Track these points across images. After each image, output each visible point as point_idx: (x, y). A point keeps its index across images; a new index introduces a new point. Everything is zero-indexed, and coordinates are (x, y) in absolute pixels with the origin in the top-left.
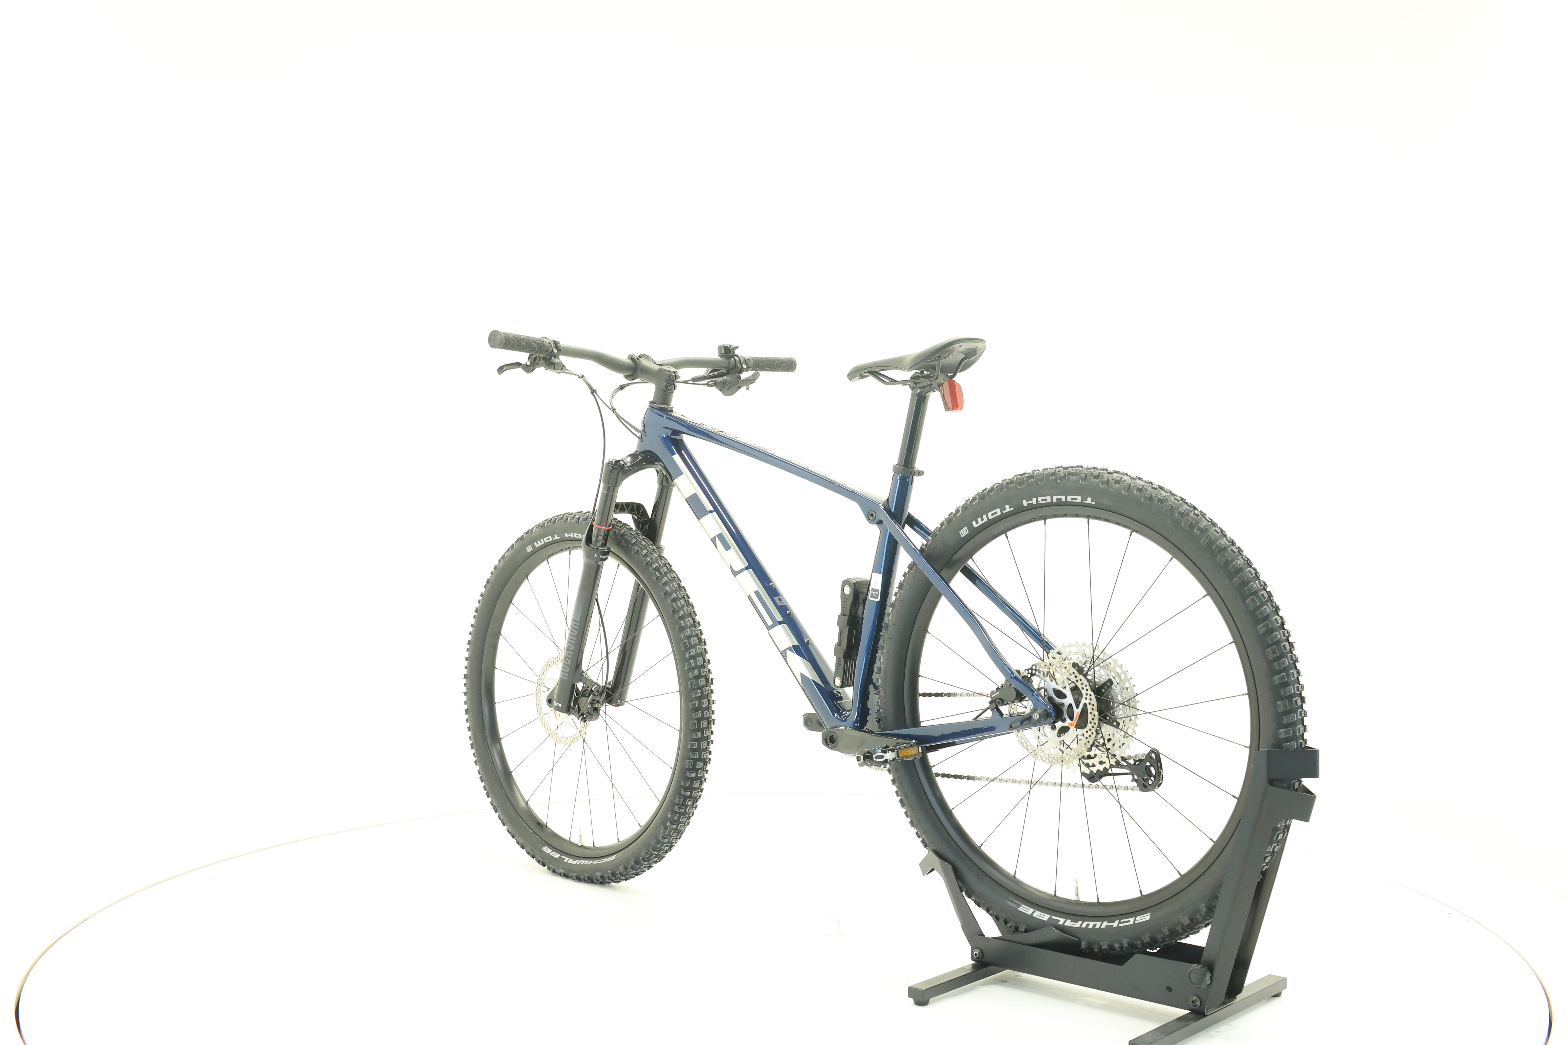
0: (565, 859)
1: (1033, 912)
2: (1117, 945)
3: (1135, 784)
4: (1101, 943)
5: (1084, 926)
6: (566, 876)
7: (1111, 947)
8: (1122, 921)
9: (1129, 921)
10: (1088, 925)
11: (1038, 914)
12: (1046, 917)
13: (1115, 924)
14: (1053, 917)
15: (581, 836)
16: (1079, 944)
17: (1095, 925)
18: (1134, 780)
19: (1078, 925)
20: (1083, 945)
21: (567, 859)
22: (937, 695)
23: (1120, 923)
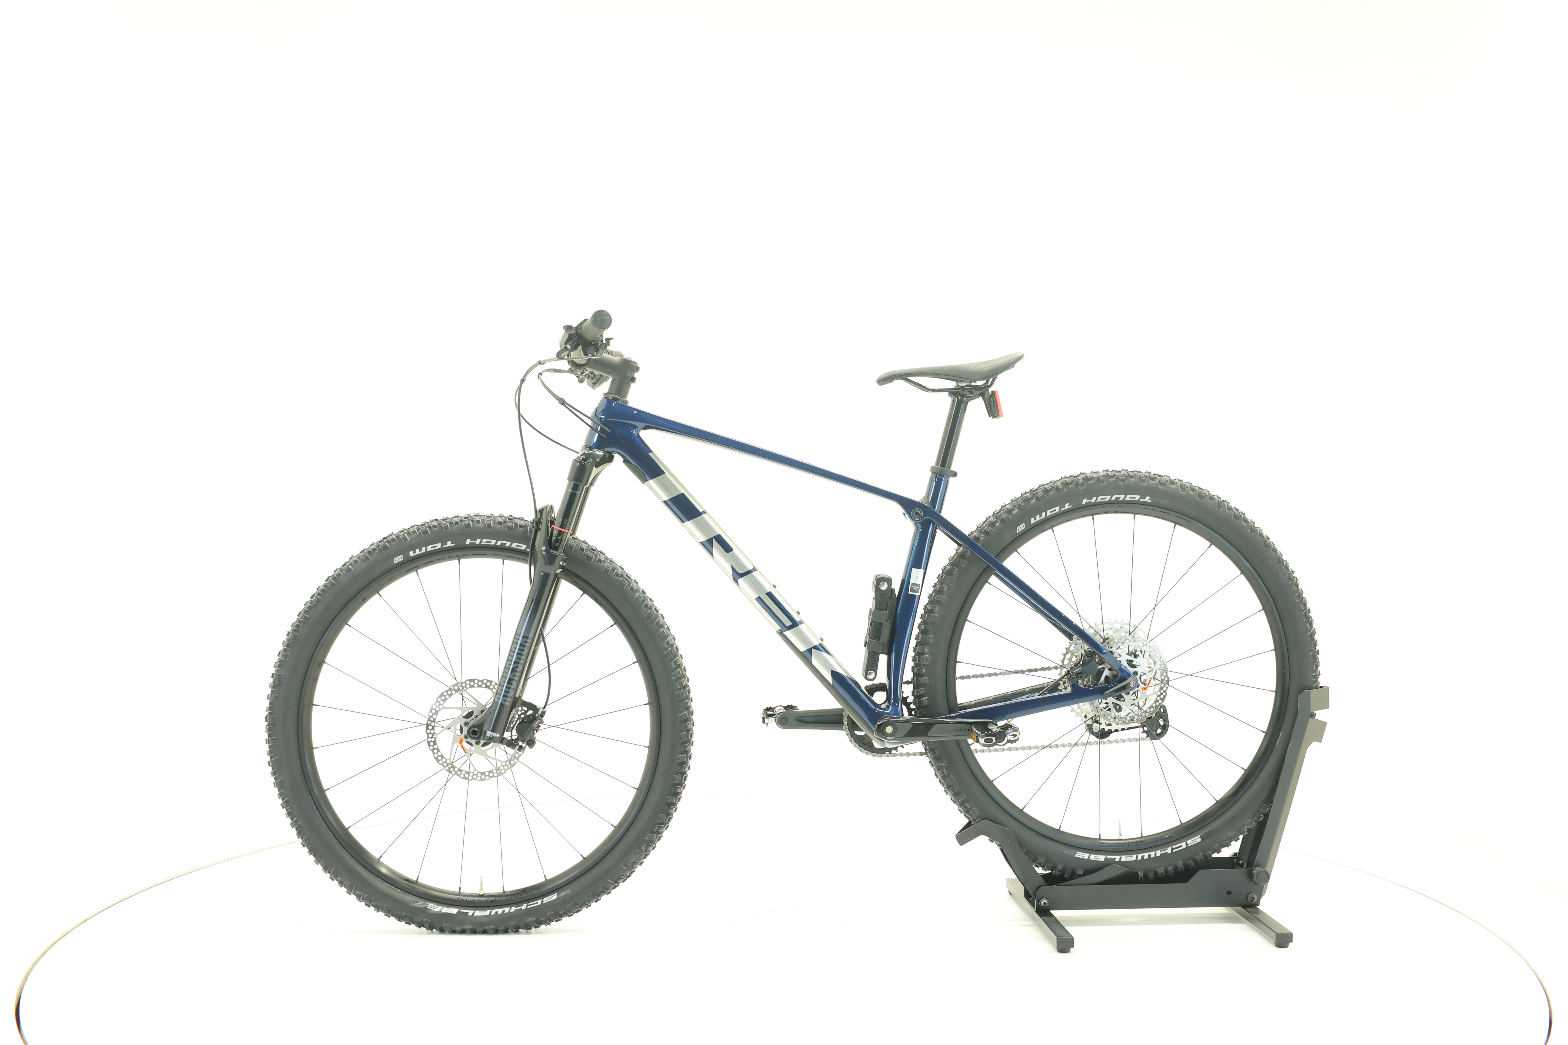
0: (468, 913)
1: (1089, 856)
2: (1170, 868)
3: (1145, 735)
4: (1157, 869)
5: (1140, 858)
6: (474, 932)
7: (1167, 872)
8: (1174, 847)
9: (1181, 846)
10: (1143, 857)
11: (1093, 857)
12: (1102, 858)
13: (1169, 850)
14: (1108, 857)
15: (481, 883)
16: (1136, 874)
17: (1149, 856)
18: (1144, 731)
19: (1134, 858)
20: (1141, 874)
21: (470, 913)
22: (976, 676)
23: (1172, 849)
